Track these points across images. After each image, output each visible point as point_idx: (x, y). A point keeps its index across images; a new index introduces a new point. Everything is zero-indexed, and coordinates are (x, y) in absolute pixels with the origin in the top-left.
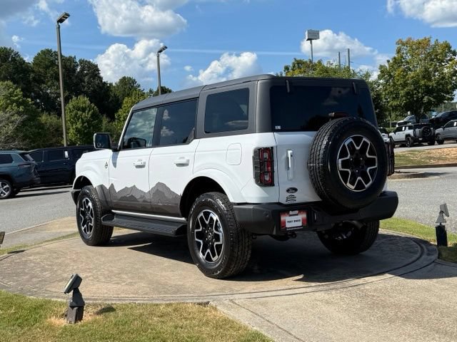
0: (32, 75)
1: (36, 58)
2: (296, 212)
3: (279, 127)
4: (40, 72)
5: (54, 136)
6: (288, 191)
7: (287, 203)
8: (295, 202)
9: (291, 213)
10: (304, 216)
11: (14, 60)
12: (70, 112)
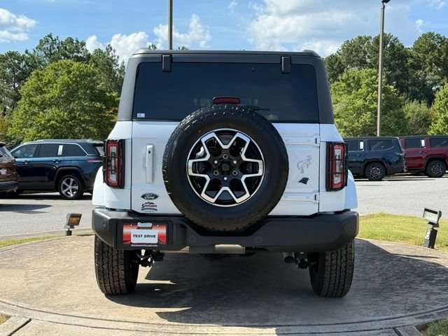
0: (410, 61)
1: (417, 43)
2: (150, 225)
3: (143, 115)
4: (418, 57)
5: (421, 126)
6: (143, 197)
7: (143, 212)
8: (155, 212)
9: (140, 224)
10: (163, 231)
11: (393, 46)
12: (441, 100)
